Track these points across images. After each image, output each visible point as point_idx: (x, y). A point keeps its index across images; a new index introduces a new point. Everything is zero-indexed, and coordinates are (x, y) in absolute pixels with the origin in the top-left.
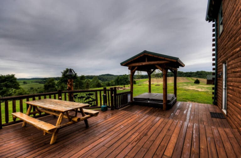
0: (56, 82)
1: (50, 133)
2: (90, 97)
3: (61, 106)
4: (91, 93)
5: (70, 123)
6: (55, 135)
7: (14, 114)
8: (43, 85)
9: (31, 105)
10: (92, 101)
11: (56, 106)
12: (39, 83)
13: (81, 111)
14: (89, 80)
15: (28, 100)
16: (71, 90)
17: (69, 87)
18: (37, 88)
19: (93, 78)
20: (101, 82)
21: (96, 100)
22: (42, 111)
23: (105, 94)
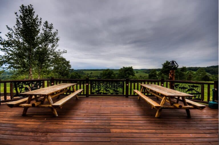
0: (157, 73)
1: (156, 109)
2: (194, 89)
3: (165, 91)
4: (195, 85)
5: (171, 107)
6: (159, 112)
7: (134, 90)
8: (147, 75)
9: (143, 87)
10: (196, 94)
11: (160, 91)
12: (146, 73)
13: (183, 101)
14: (192, 72)
15: (141, 83)
16: (173, 80)
17: (170, 77)
18: (144, 76)
19: (197, 69)
20: (210, 75)
21: (202, 93)
22: (150, 92)
23: (216, 89)
